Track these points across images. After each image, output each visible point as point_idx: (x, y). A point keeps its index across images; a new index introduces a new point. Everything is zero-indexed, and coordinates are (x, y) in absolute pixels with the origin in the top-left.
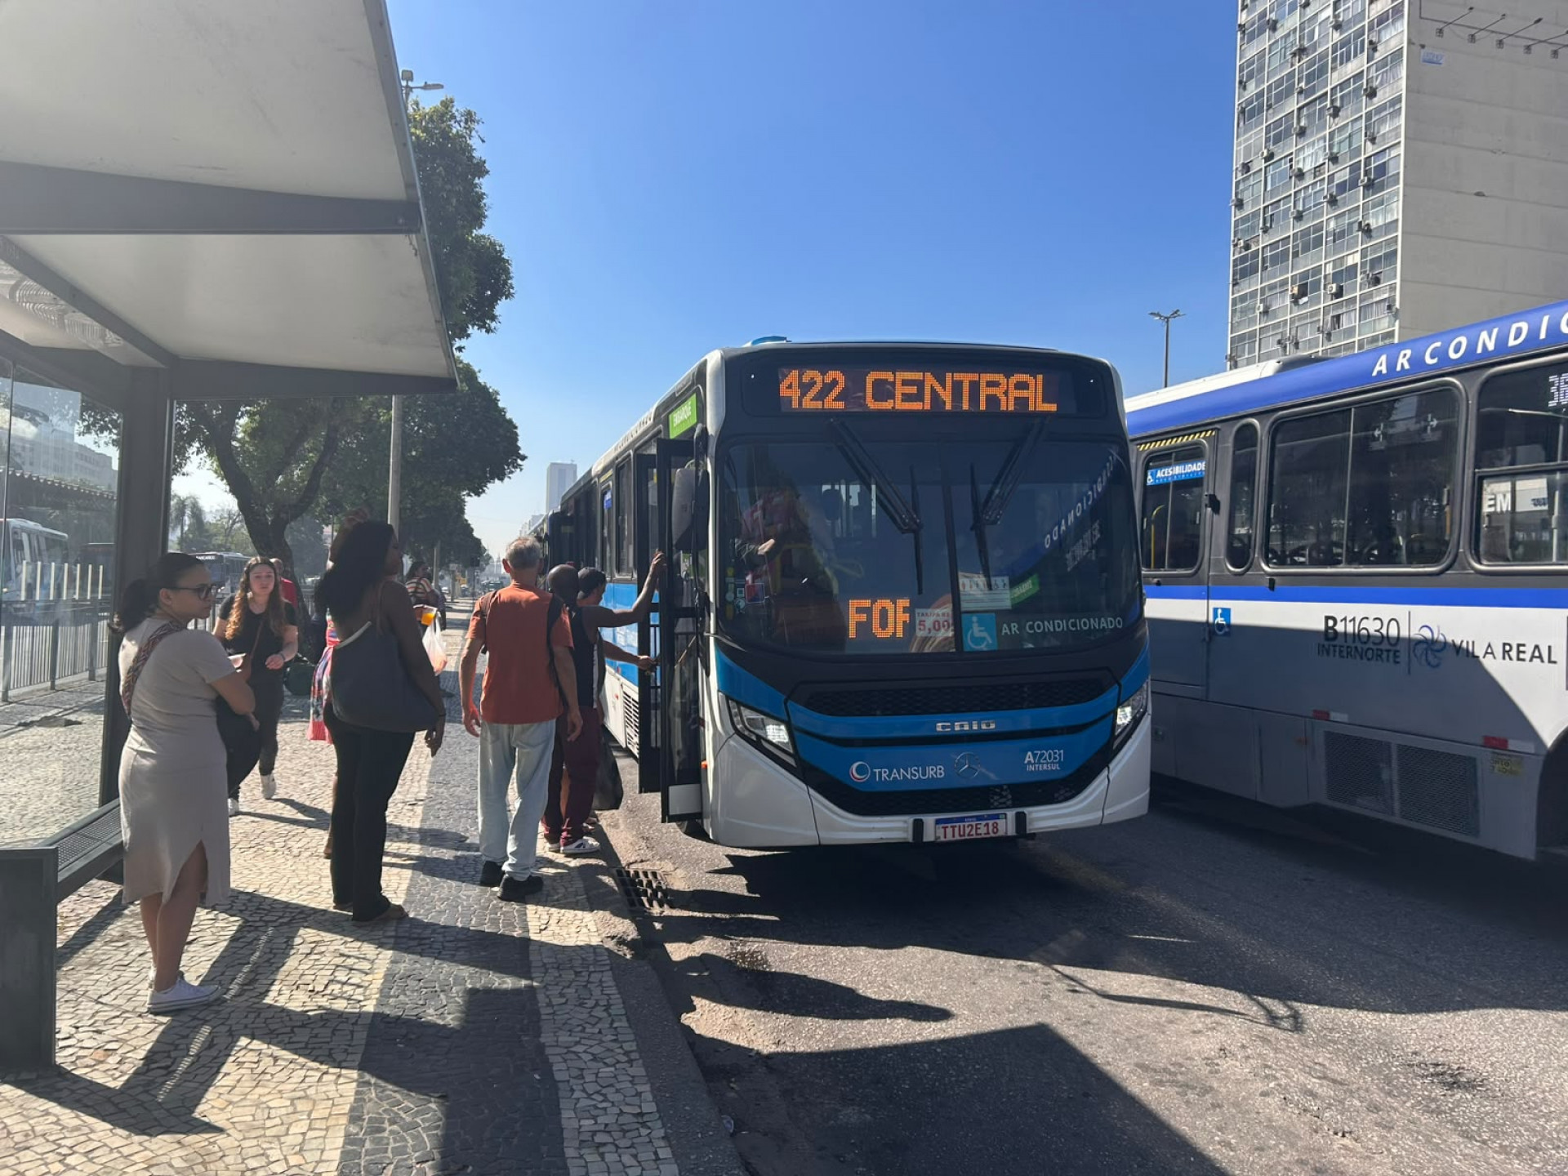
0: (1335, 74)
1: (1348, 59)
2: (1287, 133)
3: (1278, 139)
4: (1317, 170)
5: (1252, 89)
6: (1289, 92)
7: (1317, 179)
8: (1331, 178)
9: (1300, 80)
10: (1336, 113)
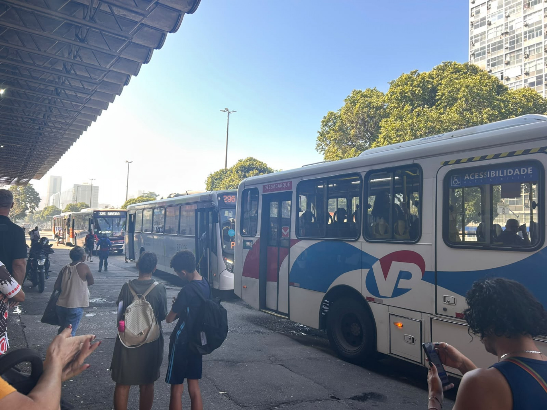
0: (526, 42)
1: (533, 37)
2: (500, 63)
3: (493, 65)
4: (517, 77)
5: (478, 46)
6: (500, 47)
7: (517, 81)
8: (526, 81)
9: (505, 44)
10: (527, 57)
